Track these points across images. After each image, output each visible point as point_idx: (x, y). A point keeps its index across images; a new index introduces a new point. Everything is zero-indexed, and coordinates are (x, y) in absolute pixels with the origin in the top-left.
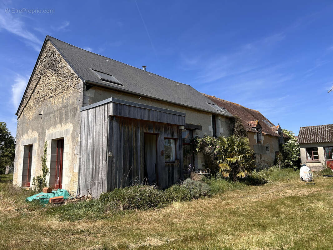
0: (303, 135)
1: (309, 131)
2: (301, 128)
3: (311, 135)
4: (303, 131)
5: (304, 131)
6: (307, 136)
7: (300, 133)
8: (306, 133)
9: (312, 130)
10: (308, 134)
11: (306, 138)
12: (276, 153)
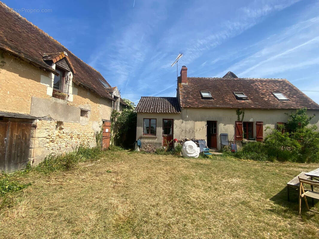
0: (143, 104)
1: (150, 101)
2: (142, 97)
3: (151, 104)
4: (143, 100)
5: (145, 100)
6: (147, 105)
7: (140, 102)
8: (147, 102)
9: (152, 100)
10: (148, 104)
11: (146, 107)
12: (104, 122)
